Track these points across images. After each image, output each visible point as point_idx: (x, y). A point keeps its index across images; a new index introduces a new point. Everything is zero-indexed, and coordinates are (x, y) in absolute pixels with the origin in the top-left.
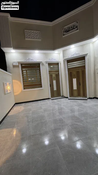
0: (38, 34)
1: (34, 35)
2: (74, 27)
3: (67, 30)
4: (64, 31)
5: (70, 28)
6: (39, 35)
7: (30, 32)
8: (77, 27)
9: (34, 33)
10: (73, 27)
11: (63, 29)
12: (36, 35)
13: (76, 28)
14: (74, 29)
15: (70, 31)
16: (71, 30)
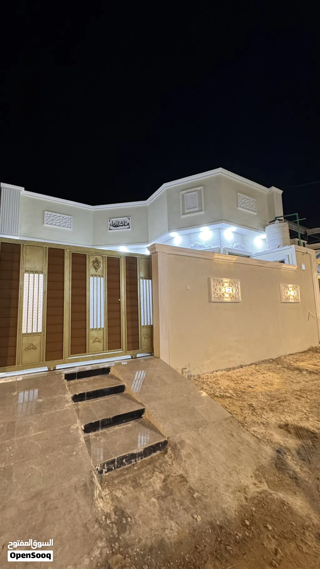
0: (69, 220)
1: (60, 220)
2: (125, 223)
3: (116, 224)
4: (111, 225)
5: (120, 223)
6: (69, 222)
7: (55, 216)
8: (128, 224)
9: (62, 218)
10: (123, 222)
11: (110, 220)
12: (64, 221)
13: (127, 226)
14: (125, 226)
15: (119, 226)
16: (121, 226)
